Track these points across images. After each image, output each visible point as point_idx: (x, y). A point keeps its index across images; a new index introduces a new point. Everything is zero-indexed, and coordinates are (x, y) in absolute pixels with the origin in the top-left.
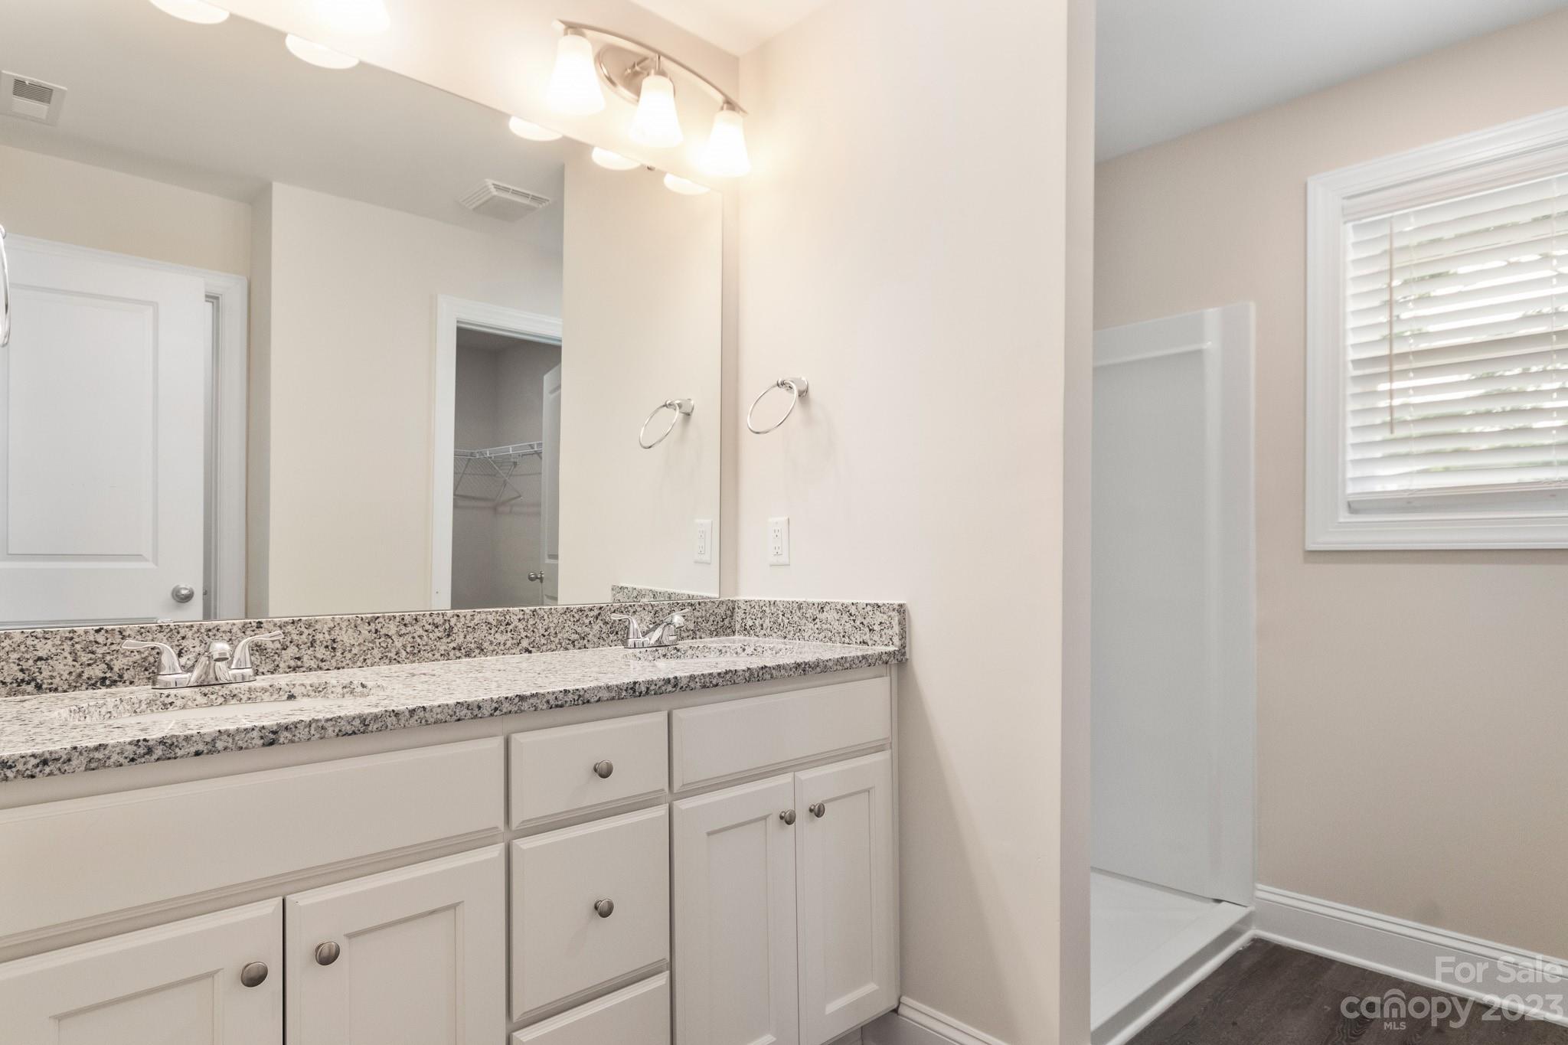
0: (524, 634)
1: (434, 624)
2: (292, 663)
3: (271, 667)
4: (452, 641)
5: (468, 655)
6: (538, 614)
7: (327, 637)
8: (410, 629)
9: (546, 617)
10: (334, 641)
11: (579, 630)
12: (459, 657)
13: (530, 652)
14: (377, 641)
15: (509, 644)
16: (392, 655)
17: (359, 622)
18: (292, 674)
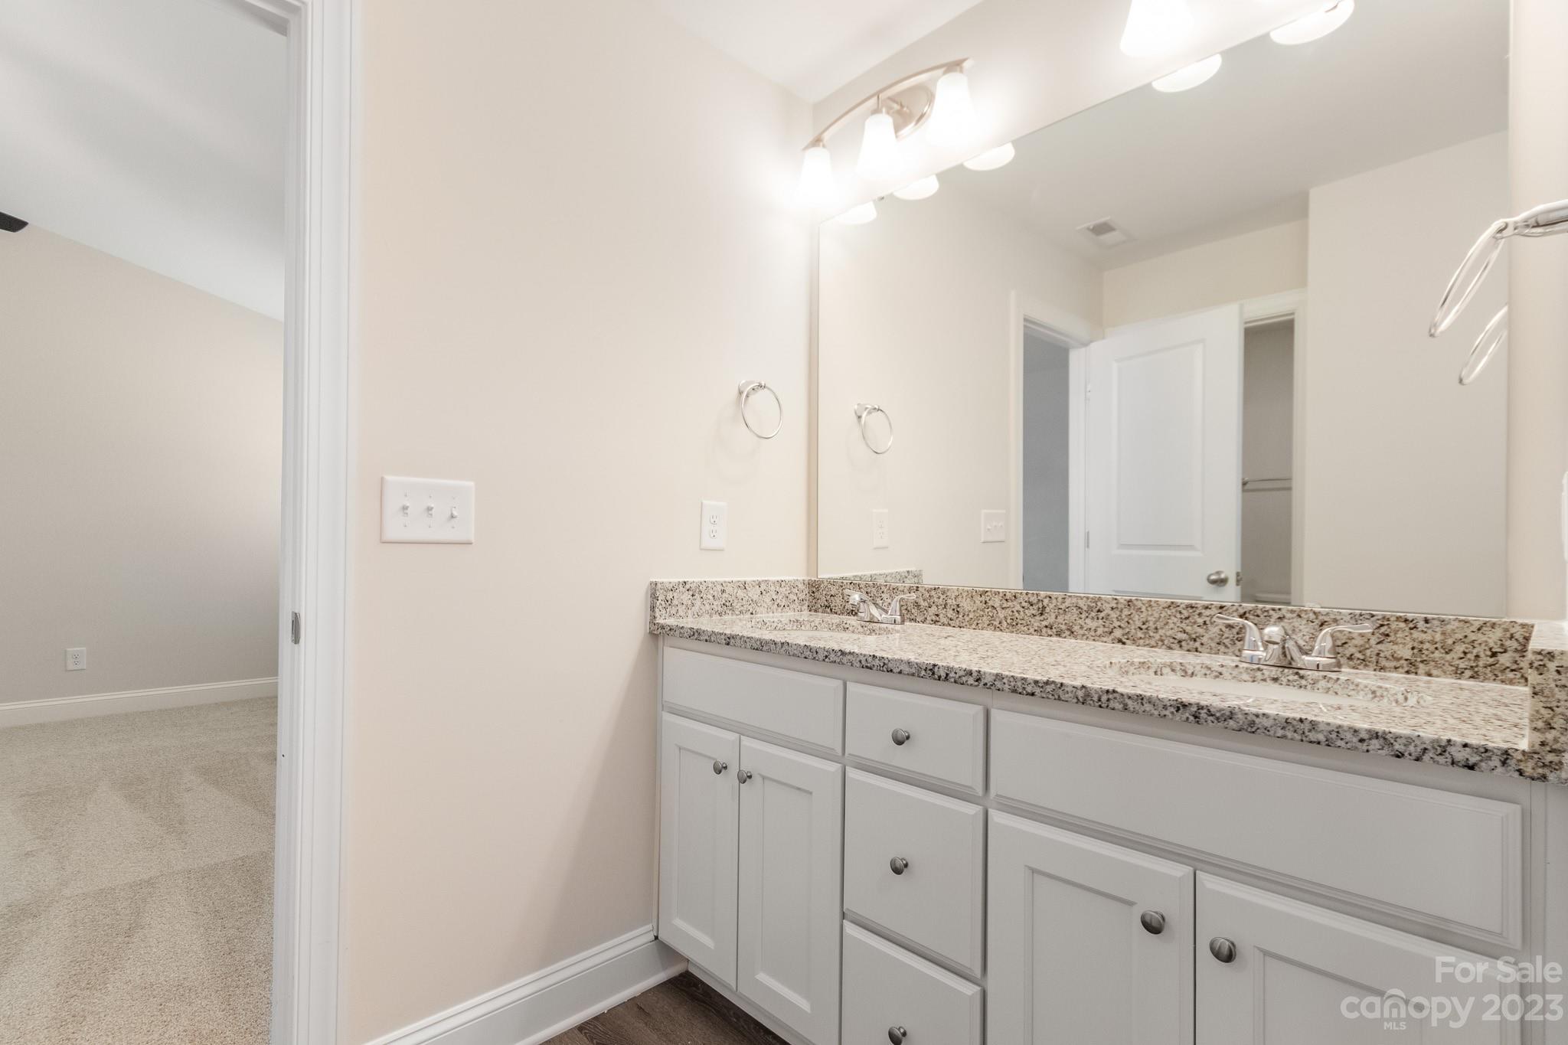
0: (1117, 624)
1: (1029, 602)
2: (934, 618)
3: (922, 618)
4: (1044, 619)
5: (1058, 635)
6: (1134, 605)
7: (954, 603)
8: (1010, 604)
9: (1143, 609)
10: (958, 606)
11: (1188, 629)
12: (1051, 636)
13: (1124, 643)
14: (986, 610)
15: (1100, 631)
16: (996, 623)
17: (974, 594)
18: (933, 626)
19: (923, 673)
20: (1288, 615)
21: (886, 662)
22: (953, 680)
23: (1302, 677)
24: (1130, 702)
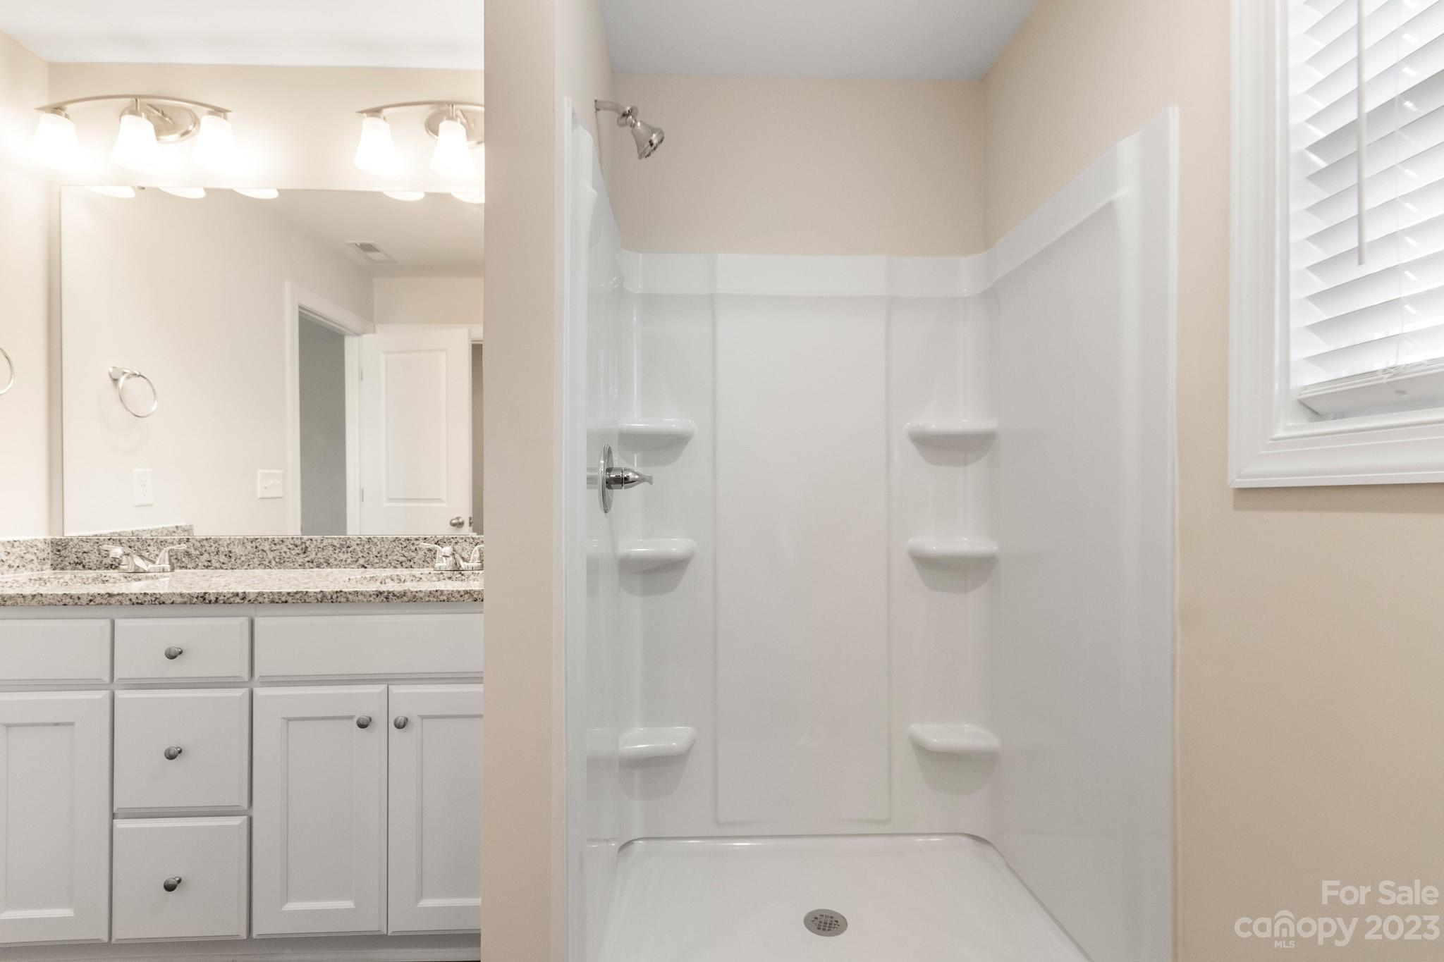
0: (361, 555)
1: (294, 544)
2: (206, 564)
3: (194, 565)
4: (307, 556)
5: (318, 566)
6: (372, 541)
7: (226, 549)
8: (278, 547)
9: (378, 543)
10: (230, 552)
11: (406, 554)
12: (312, 568)
13: (366, 568)
14: (257, 554)
15: (349, 561)
16: (266, 563)
17: (245, 541)
18: (206, 570)
19: (195, 600)
20: (460, 541)
21: (158, 597)
22: (222, 602)
23: (463, 575)
24: (350, 596)
